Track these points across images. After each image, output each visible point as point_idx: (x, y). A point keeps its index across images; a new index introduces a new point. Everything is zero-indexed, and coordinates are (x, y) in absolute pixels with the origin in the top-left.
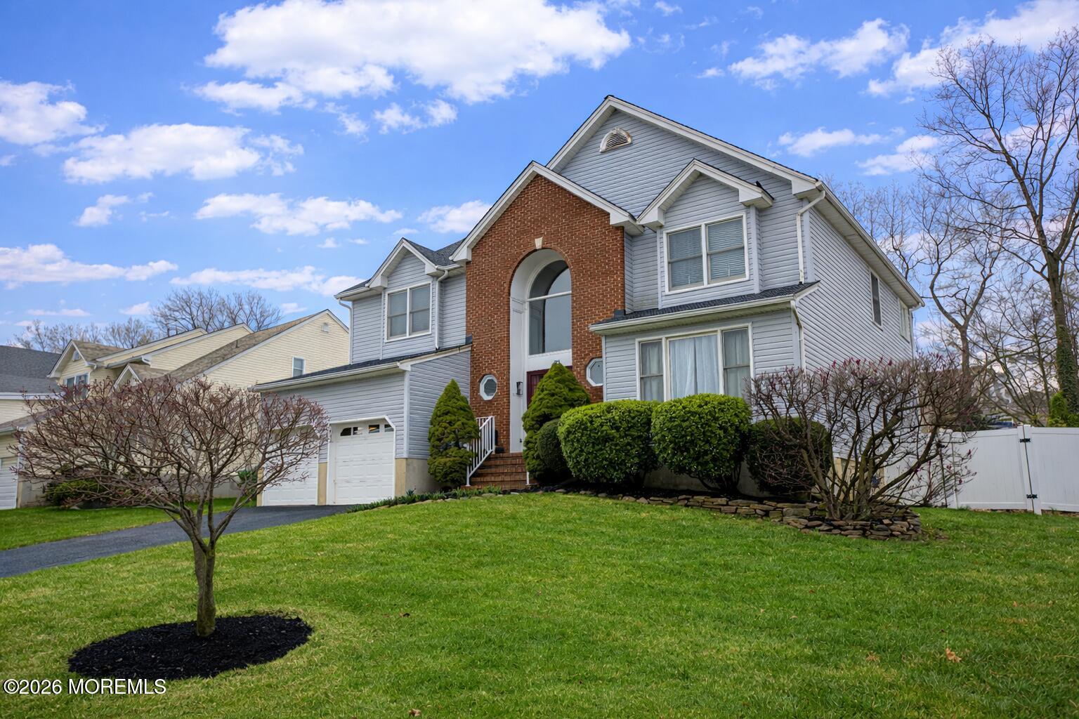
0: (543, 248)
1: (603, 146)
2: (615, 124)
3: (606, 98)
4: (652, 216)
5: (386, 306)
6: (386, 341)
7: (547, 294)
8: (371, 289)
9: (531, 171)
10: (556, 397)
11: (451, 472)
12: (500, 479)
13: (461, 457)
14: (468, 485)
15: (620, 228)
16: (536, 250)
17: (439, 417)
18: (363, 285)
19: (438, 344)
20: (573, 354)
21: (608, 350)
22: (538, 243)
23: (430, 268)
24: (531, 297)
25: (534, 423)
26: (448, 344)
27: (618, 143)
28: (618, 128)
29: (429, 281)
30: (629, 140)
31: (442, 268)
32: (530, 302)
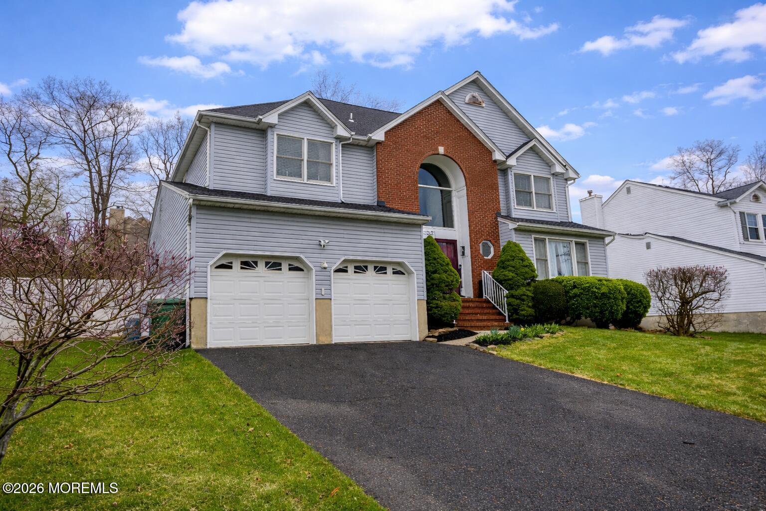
0: (444, 155)
1: (467, 100)
2: (471, 89)
4: (513, 162)
5: (275, 144)
6: (275, 177)
16: (438, 154)
19: (343, 198)
20: (471, 234)
22: (441, 150)
23: (343, 131)
27: (476, 103)
28: (476, 93)
29: (332, 141)
30: (483, 105)
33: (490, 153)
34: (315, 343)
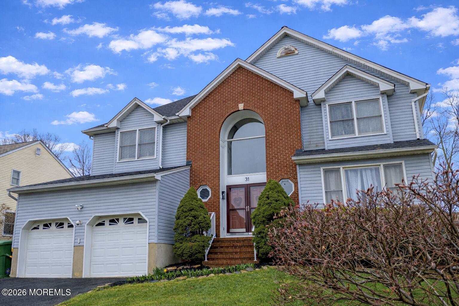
0: (244, 110)
1: (278, 54)
2: (286, 43)
3: (282, 28)
4: (320, 95)
5: (119, 139)
6: (118, 161)
7: (232, 138)
8: (109, 128)
9: (237, 64)
10: (279, 202)
11: (196, 253)
12: (228, 256)
13: (203, 242)
14: (206, 260)
15: (298, 100)
16: (239, 110)
17: (186, 212)
18: (103, 126)
19: (162, 164)
20: (267, 175)
21: (301, 173)
22: (241, 106)
23: (158, 117)
24: (228, 139)
25: (264, 219)
26: (168, 165)
27: (289, 53)
28: (288, 45)
29: (155, 126)
30: (296, 52)
31: (166, 118)
32: (228, 142)
33: (291, 93)
34: (71, 277)
